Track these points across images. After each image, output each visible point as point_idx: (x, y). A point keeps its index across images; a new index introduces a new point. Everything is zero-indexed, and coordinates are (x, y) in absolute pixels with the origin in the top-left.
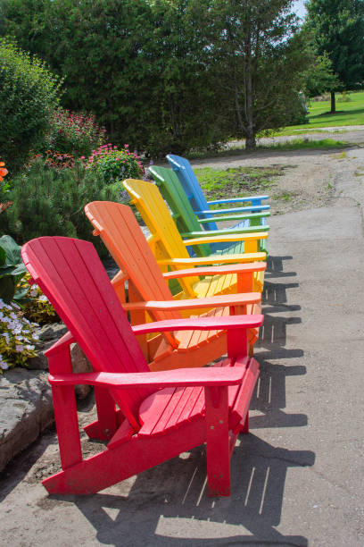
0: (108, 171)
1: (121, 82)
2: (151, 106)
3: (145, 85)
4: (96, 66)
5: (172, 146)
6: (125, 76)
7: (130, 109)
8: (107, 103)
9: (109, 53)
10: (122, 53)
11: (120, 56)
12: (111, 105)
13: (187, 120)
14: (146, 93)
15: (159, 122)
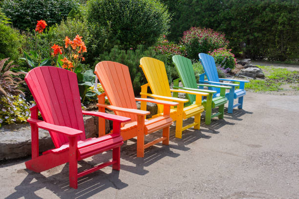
0: (218, 60)
1: (257, 21)
2: (271, 35)
3: (269, 24)
4: (246, 12)
5: (279, 56)
6: (259, 19)
7: (260, 35)
8: (250, 30)
9: (252, 7)
10: (259, 8)
11: (258, 9)
12: (252, 32)
13: (289, 45)
14: (269, 28)
15: (274, 43)
